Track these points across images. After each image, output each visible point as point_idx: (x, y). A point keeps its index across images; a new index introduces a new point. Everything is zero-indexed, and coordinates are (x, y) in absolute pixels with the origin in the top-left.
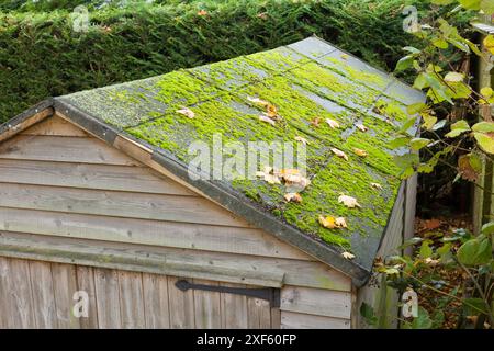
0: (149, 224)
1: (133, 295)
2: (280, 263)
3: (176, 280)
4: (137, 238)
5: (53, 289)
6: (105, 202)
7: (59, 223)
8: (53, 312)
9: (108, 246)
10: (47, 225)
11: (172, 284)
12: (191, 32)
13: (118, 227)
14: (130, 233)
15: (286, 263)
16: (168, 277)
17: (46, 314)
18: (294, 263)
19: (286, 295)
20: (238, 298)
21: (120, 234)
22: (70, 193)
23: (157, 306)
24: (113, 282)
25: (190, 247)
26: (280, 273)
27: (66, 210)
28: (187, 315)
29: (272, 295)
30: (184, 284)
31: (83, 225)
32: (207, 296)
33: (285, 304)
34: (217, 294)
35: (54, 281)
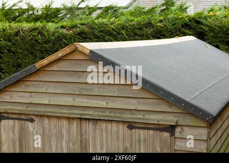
0: (116, 99)
1: (107, 133)
2: (175, 115)
3: (127, 125)
4: (111, 105)
5: (69, 132)
6: (97, 89)
7: (74, 100)
8: (68, 143)
9: (96, 110)
10: (69, 101)
11: (125, 127)
13: (102, 101)
14: (107, 103)
15: (178, 115)
16: (124, 122)
17: (64, 144)
18: (181, 115)
19: (178, 130)
20: (156, 132)
21: (103, 103)
22: (81, 86)
23: (118, 138)
24: (98, 127)
25: (135, 108)
26: (175, 119)
27: (79, 93)
28: (132, 142)
29: (171, 129)
30: (131, 126)
31: (85, 100)
32: (142, 132)
33: (177, 134)
34: (146, 131)
35: (70, 128)
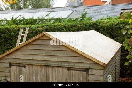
0: (62, 57)
1: (58, 72)
2: (89, 64)
3: (67, 68)
4: (60, 60)
5: (41, 72)
6: (53, 53)
7: (43, 57)
8: (40, 77)
9: (53, 62)
10: (41, 58)
11: (66, 70)
12: (63, 30)
13: (56, 58)
14: (58, 59)
15: (90, 64)
16: (66, 67)
18: (91, 64)
19: (90, 71)
20: (80, 72)
21: (56, 59)
22: (46, 51)
23: (63, 74)
24: (54, 69)
25: (70, 61)
26: (89, 66)
27: (45, 54)
28: (69, 76)
29: (87, 70)
30: (69, 69)
31: (48, 58)
32: (74, 72)
33: (89, 73)
34: (76, 71)
35: (41, 70)
